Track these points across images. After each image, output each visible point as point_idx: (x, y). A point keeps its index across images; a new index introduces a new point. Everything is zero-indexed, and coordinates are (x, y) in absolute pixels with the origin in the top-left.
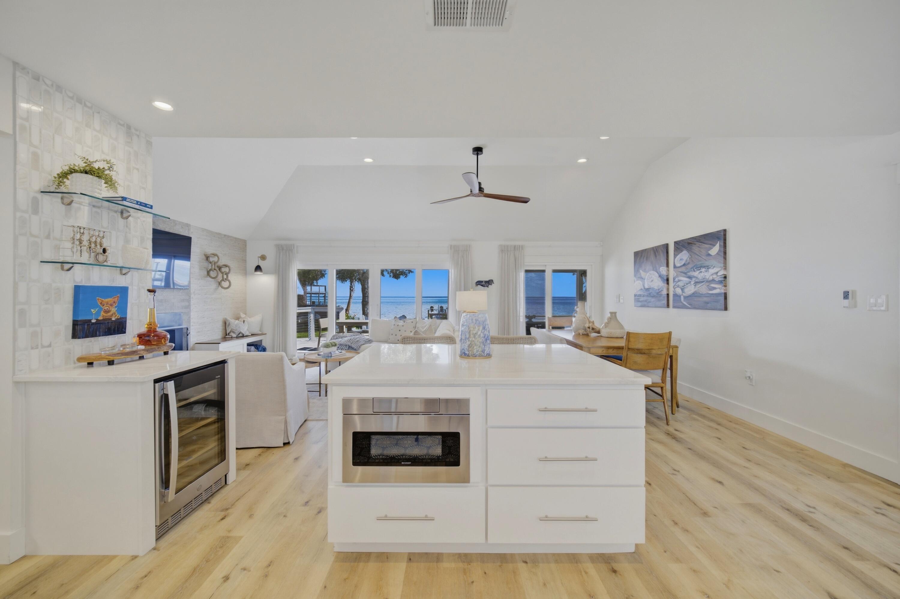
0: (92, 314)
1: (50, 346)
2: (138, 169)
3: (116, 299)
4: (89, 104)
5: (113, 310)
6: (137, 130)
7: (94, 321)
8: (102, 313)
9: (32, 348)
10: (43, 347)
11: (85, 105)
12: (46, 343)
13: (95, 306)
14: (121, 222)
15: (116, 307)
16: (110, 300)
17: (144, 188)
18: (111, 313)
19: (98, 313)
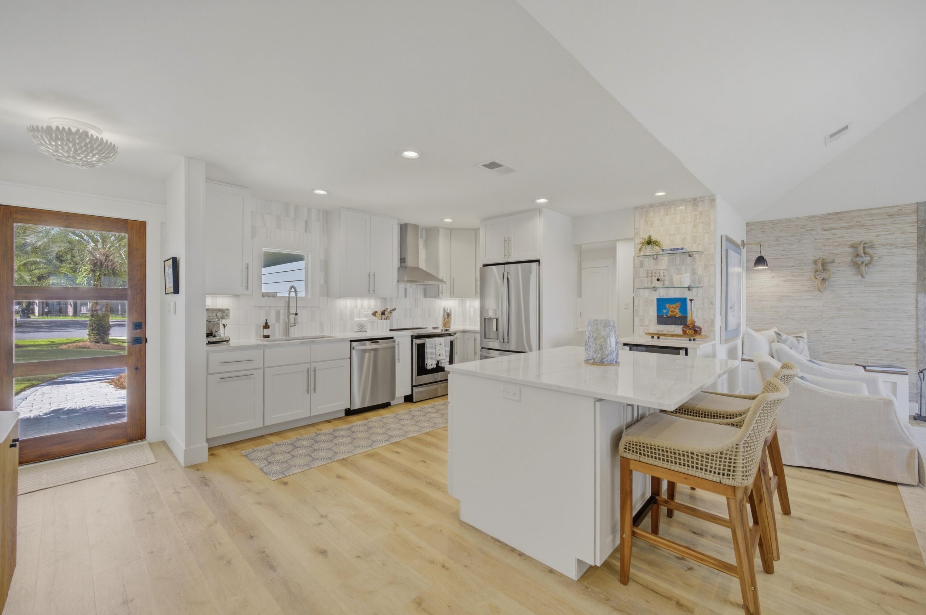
0: (663, 312)
1: (648, 326)
2: (702, 222)
3: (678, 305)
4: (667, 203)
5: (677, 311)
6: (701, 198)
7: (665, 316)
8: (670, 313)
9: (640, 326)
10: (645, 326)
11: (665, 205)
12: (646, 324)
13: (666, 309)
14: (689, 259)
15: (678, 309)
16: (674, 306)
17: (708, 233)
18: (675, 313)
19: (667, 313)
